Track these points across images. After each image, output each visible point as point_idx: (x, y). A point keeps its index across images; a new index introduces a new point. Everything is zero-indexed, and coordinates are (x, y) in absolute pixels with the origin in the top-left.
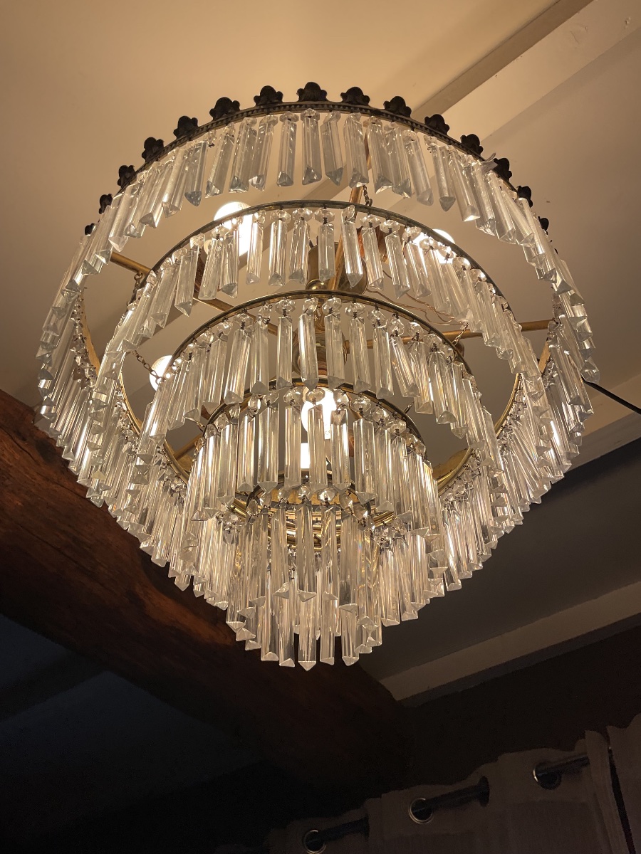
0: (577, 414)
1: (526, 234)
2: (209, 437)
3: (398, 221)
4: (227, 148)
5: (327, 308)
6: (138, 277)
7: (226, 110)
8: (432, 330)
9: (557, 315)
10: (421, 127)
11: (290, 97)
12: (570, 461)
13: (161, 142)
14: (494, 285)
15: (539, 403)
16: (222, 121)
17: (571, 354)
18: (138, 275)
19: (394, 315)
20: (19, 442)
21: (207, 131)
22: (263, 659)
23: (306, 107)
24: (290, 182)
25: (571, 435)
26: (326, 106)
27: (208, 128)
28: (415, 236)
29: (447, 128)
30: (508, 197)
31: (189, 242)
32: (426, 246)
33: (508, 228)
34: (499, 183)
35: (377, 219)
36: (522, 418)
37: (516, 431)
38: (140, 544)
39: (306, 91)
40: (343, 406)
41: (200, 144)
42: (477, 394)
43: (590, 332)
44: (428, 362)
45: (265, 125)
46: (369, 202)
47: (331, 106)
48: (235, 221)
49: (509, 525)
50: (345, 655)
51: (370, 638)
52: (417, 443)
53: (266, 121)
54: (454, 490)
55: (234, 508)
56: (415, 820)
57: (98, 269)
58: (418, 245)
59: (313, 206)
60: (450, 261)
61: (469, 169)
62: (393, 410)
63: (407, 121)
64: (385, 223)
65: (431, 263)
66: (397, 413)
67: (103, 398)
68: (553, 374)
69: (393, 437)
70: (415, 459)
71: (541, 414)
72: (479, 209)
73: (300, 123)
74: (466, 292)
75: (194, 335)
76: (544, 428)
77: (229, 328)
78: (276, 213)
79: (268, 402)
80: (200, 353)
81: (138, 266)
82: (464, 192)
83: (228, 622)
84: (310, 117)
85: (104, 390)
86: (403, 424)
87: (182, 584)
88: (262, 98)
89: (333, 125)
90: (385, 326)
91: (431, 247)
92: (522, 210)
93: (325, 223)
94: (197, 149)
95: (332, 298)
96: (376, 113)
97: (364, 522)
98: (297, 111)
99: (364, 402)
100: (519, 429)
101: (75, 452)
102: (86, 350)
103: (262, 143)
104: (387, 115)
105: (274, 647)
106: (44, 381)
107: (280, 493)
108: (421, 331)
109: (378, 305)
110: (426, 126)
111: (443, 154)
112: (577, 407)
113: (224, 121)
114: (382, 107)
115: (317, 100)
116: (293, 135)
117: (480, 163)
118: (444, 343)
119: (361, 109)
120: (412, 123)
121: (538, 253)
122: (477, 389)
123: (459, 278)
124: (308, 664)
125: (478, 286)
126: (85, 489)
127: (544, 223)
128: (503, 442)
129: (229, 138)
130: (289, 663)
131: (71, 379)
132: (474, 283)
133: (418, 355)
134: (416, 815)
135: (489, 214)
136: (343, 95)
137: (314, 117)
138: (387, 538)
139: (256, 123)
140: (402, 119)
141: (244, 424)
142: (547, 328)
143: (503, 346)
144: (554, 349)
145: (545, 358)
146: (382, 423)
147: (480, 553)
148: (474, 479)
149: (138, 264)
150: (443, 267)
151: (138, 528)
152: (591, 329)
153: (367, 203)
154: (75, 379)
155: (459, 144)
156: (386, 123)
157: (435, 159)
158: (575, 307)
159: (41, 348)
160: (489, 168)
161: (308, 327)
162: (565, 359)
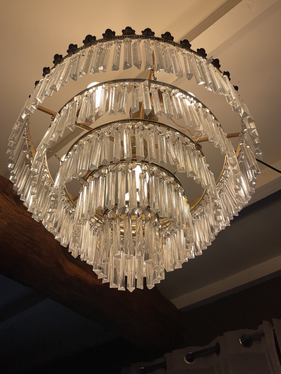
0: (253, 173)
1: (226, 90)
2: (84, 186)
3: (168, 87)
4: (90, 56)
5: (137, 126)
6: (53, 117)
7: (90, 40)
8: (185, 136)
9: (243, 130)
10: (178, 45)
11: (119, 33)
12: (250, 196)
13: (61, 56)
14: (214, 116)
15: (235, 168)
16: (88, 45)
17: (250, 148)
18: (53, 116)
19: (167, 129)
20: (5, 196)
21: (81, 49)
22: (110, 287)
23: (126, 37)
24: (118, 69)
25: (251, 184)
26: (135, 37)
27: (82, 48)
28: (176, 93)
29: (190, 45)
30: (219, 75)
31: (74, 99)
32: (181, 98)
33: (218, 88)
34: (215, 69)
35: (158, 86)
36: (229, 177)
37: (226, 182)
38: (55, 237)
39: (126, 30)
40: (145, 171)
41: (78, 55)
42: (207, 165)
43: (258, 135)
44: (183, 150)
45: (107, 45)
46: (155, 79)
47: (137, 37)
48: (94, 89)
49: (223, 225)
50: (148, 284)
51: (159, 276)
52: (179, 187)
53: (107, 44)
54: (198, 210)
55: (98, 220)
56: (187, 362)
57: (32, 112)
58: (178, 97)
59: (130, 81)
60: (193, 104)
61: (200, 63)
62: (168, 173)
63: (172, 42)
64: (162, 88)
65: (184, 106)
66: (170, 174)
67: (36, 170)
68: (242, 157)
69: (168, 184)
70: (178, 194)
71: (236, 173)
72: (205, 79)
73: (123, 44)
74: (200, 118)
75: (77, 141)
76: (238, 180)
77: (93, 137)
78: (113, 85)
79: (111, 170)
80: (79, 148)
81: (53, 113)
82: (198, 71)
83: (93, 270)
84: (127, 41)
85: (36, 166)
86: (172, 179)
87: (75, 255)
88: (106, 34)
89: (138, 44)
90: (163, 134)
91: (184, 98)
92: (225, 81)
93: (135, 88)
94: (76, 57)
95: (139, 122)
96: (158, 39)
97: (156, 224)
98: (121, 39)
99: (154, 169)
100: (227, 182)
101: (26, 197)
102: (31, 151)
103: (105, 53)
104: (162, 40)
105: (115, 281)
106: (10, 164)
107: (117, 211)
108: (181, 136)
109: (160, 125)
110: (181, 45)
111: (188, 56)
112: (253, 170)
113: (89, 45)
114: (160, 37)
115: (131, 34)
116: (120, 49)
117: (205, 61)
118: (191, 142)
119: (151, 38)
120: (174, 43)
121: (233, 99)
122: (207, 162)
123: (197, 112)
124: (131, 289)
125: (206, 116)
126: (31, 214)
127: (236, 88)
128: (220, 188)
129: (91, 51)
130: (122, 289)
131: (24, 165)
132: (204, 114)
133: (178, 147)
134: (188, 360)
135: (209, 81)
136: (142, 32)
137: (129, 41)
138: (168, 232)
139: (103, 45)
140: (169, 42)
141: (100, 180)
142: (239, 136)
143: (217, 142)
144: (242, 145)
145: (238, 150)
146: (163, 178)
147: (210, 238)
148: (207, 204)
149: (53, 112)
150: (189, 107)
151: (54, 229)
152: (258, 134)
153: (154, 79)
154: (26, 164)
155: (196, 52)
156: (162, 43)
157: (184, 58)
158: (250, 124)
159: (8, 150)
160: (210, 62)
161: (127, 135)
162: (247, 150)
